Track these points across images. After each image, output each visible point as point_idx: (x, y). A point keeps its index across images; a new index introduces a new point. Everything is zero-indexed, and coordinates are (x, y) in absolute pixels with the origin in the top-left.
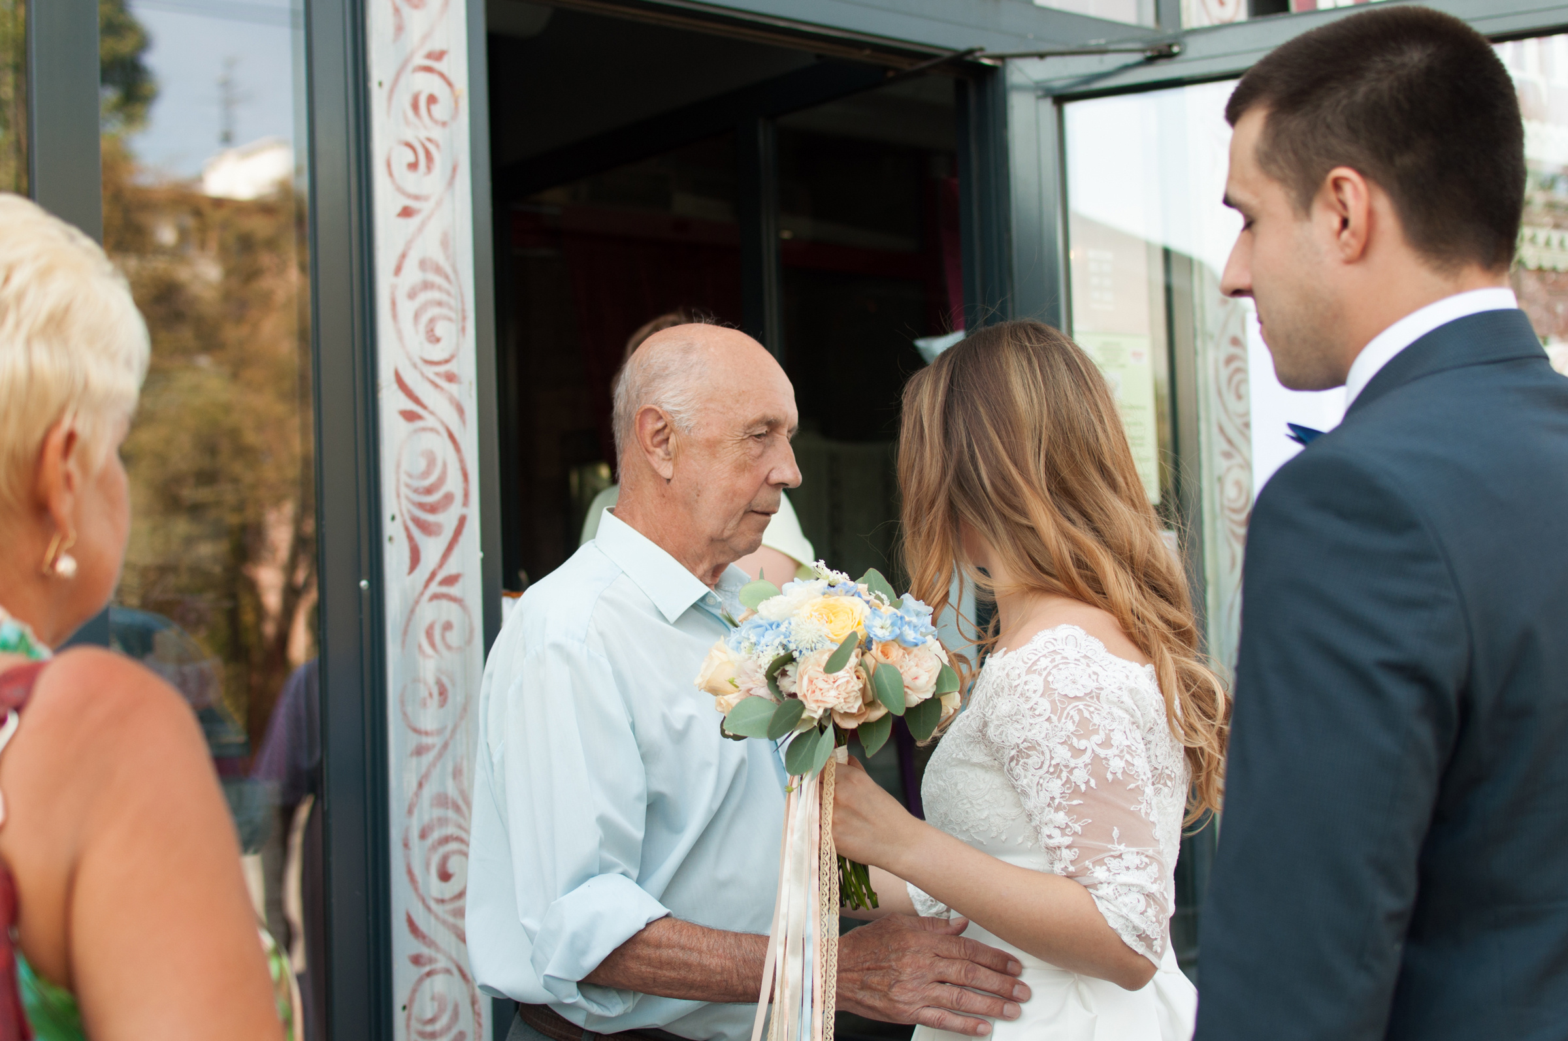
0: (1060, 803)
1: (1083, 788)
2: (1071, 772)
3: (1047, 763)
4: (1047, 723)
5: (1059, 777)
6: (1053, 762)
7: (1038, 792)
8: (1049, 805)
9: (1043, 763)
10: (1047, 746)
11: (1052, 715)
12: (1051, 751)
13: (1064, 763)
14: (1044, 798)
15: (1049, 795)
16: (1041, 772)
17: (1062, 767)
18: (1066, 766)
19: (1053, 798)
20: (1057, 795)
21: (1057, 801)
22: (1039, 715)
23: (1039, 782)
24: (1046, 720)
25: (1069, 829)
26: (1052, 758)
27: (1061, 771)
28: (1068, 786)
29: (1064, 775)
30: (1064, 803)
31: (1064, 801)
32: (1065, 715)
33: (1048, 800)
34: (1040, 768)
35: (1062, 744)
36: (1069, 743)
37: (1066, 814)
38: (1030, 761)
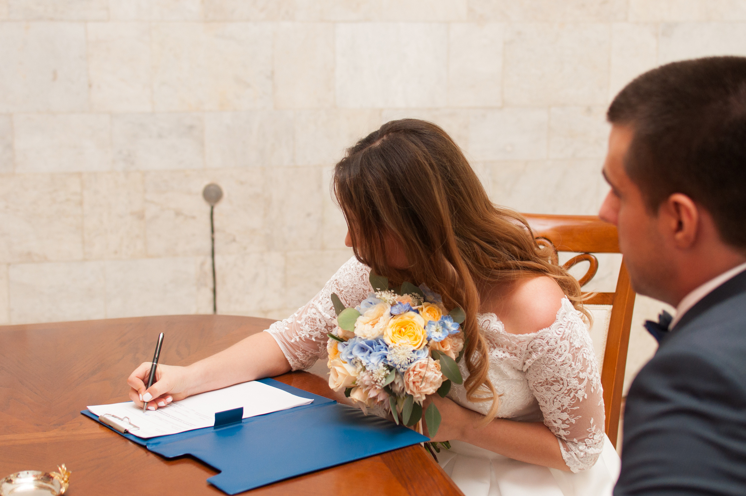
0: (567, 408)
1: (581, 400)
2: (577, 393)
3: (564, 388)
5: (569, 396)
6: (568, 388)
10: (567, 380)
11: (573, 362)
12: (568, 382)
13: (574, 388)
14: (557, 405)
17: (573, 391)
18: (574, 390)
19: (563, 406)
22: (566, 364)
23: (556, 397)
24: (569, 366)
25: (568, 421)
26: (568, 385)
27: (572, 392)
28: (574, 399)
29: (572, 395)
30: (569, 408)
31: (569, 407)
32: (577, 360)
36: (578, 376)
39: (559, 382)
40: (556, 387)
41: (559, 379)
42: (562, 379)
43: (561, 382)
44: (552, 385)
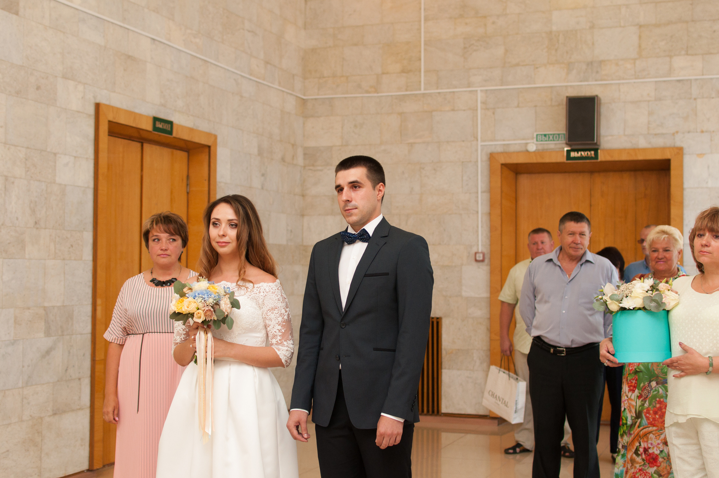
0: (280, 323)
2: (284, 316)
3: (279, 313)
4: (281, 303)
5: (281, 317)
6: (281, 312)
7: (275, 320)
8: (277, 324)
9: (278, 312)
15: (278, 321)
16: (278, 314)
18: (284, 314)
20: (280, 321)
21: (280, 322)
26: (281, 311)
33: (278, 322)
34: (278, 313)
35: (284, 308)
37: (281, 326)
38: (275, 312)
39: (277, 308)
40: (276, 311)
41: (277, 307)
42: (278, 308)
43: (278, 309)
44: (275, 310)
